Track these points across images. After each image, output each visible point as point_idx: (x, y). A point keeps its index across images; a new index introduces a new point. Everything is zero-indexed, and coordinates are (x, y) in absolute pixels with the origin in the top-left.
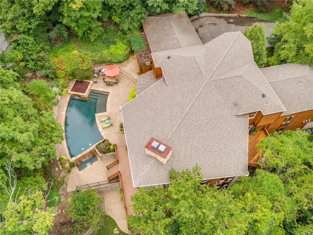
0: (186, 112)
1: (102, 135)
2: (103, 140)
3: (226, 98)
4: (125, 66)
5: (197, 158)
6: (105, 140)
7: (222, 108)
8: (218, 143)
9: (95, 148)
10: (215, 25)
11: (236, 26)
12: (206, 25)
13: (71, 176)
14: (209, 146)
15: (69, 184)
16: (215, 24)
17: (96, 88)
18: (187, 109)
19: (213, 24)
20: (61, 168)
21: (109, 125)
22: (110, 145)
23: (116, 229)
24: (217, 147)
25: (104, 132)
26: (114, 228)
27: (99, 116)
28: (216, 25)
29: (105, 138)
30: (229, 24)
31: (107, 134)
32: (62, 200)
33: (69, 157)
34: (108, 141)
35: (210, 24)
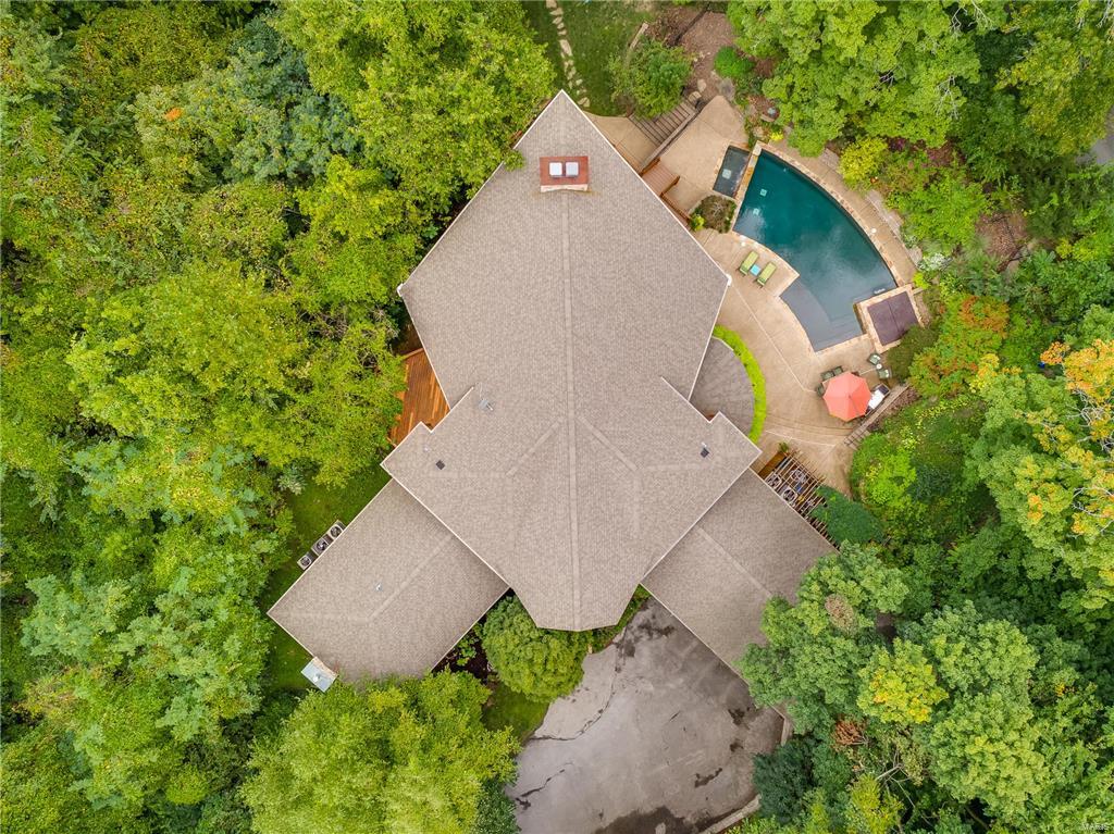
0: (568, 294)
1: (743, 237)
2: (731, 227)
3: (512, 404)
4: (839, 453)
5: (497, 231)
6: (727, 229)
7: (508, 376)
8: (479, 294)
9: (732, 199)
10: (698, 776)
11: (635, 812)
12: (723, 762)
13: (739, 125)
14: (490, 273)
15: (729, 108)
16: (702, 781)
17: (857, 345)
18: (568, 302)
19: (706, 781)
20: (763, 117)
21: (747, 265)
22: (706, 226)
23: (587, 105)
24: (476, 285)
25: (743, 244)
26: (591, 104)
27: (787, 274)
28: (695, 778)
29: (732, 234)
30: (661, 805)
31: (735, 245)
32: (713, 73)
33: (770, 148)
34: (720, 232)
35: (717, 773)
